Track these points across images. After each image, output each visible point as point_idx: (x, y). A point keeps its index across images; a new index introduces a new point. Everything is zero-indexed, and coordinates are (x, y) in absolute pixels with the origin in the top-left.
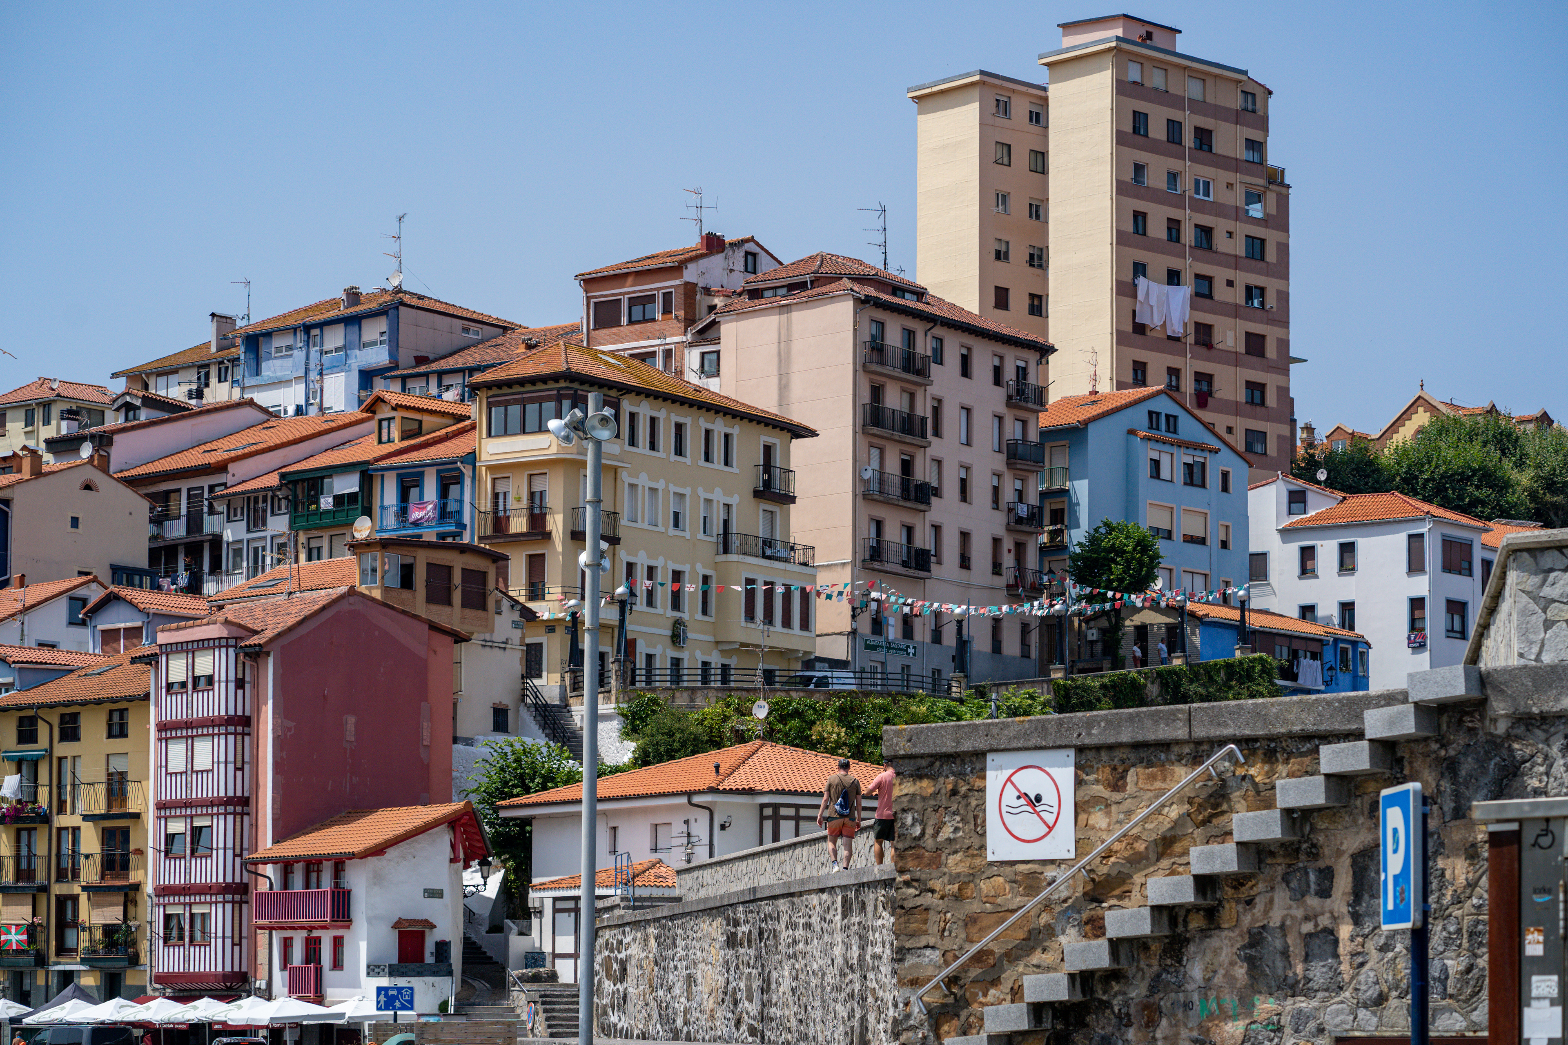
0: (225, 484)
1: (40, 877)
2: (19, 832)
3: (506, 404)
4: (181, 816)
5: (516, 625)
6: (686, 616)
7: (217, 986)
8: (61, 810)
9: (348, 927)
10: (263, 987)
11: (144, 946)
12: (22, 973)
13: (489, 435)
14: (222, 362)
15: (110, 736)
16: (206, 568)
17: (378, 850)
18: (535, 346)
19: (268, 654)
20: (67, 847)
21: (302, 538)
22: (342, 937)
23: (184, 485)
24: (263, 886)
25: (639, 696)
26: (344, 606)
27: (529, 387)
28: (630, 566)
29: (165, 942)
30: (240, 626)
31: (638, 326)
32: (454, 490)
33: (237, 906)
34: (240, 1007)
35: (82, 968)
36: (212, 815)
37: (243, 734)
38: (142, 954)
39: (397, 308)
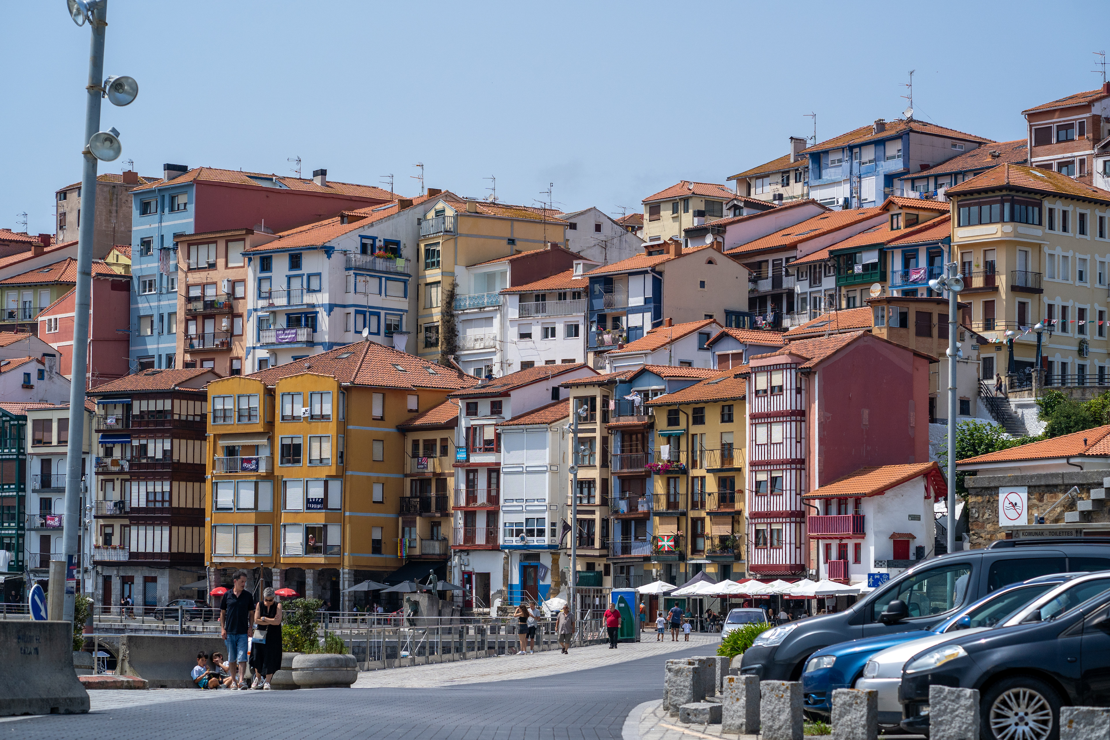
0: (795, 257)
1: (682, 507)
2: (669, 479)
3: (969, 206)
4: (764, 470)
5: (974, 347)
6: (1088, 337)
7: (786, 573)
8: (694, 466)
9: (863, 538)
10: (814, 573)
11: (744, 548)
12: (671, 565)
13: (959, 225)
14: (797, 170)
15: (723, 421)
16: (784, 310)
17: (880, 492)
18: (998, 156)
19: (815, 373)
20: (698, 488)
21: (844, 291)
22: (860, 544)
23: (770, 258)
24: (813, 513)
25: (1050, 393)
26: (861, 343)
27: (983, 195)
28: (1050, 307)
29: (756, 546)
30: (798, 356)
31: (1063, 144)
32: (937, 260)
33: (798, 525)
34: (798, 586)
35: (707, 562)
36: (783, 470)
37: (801, 421)
38: (743, 553)
39: (908, 134)
